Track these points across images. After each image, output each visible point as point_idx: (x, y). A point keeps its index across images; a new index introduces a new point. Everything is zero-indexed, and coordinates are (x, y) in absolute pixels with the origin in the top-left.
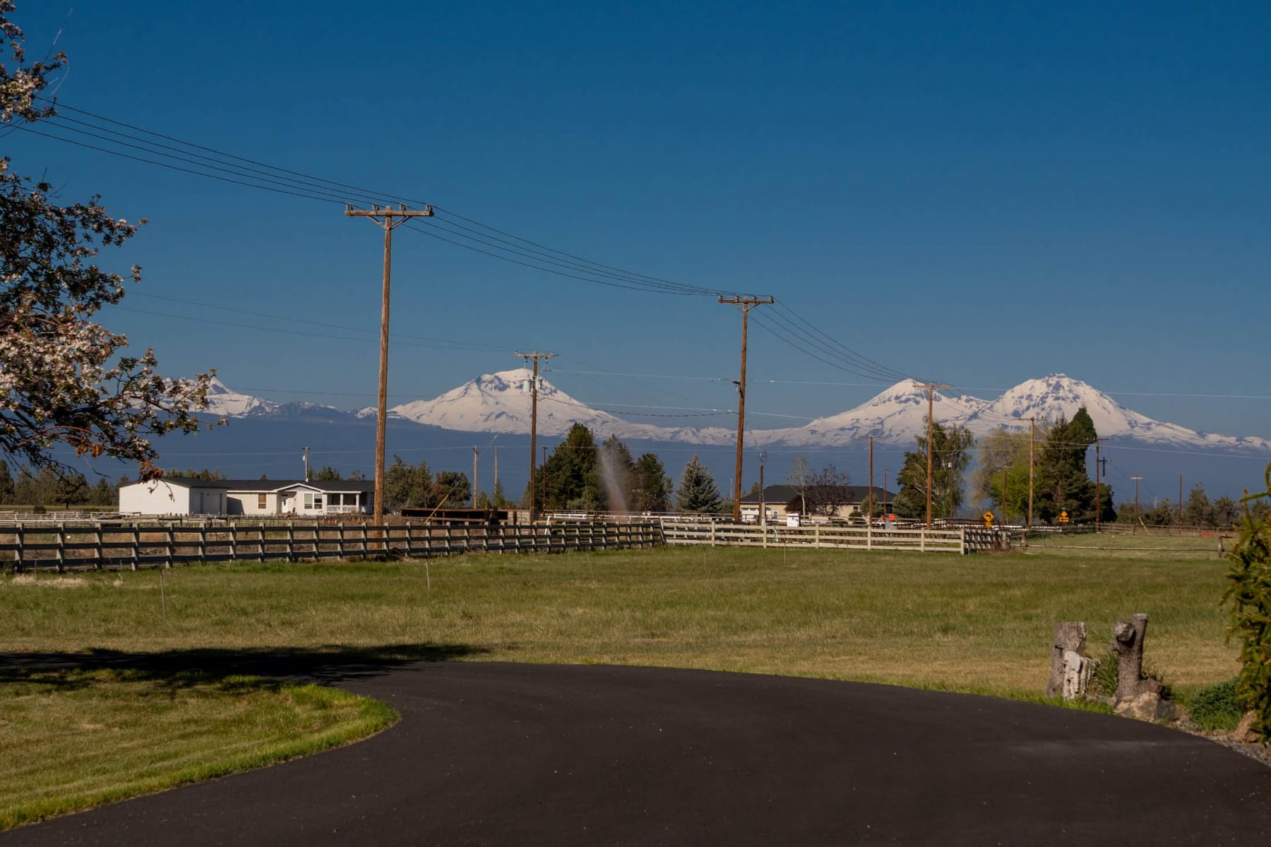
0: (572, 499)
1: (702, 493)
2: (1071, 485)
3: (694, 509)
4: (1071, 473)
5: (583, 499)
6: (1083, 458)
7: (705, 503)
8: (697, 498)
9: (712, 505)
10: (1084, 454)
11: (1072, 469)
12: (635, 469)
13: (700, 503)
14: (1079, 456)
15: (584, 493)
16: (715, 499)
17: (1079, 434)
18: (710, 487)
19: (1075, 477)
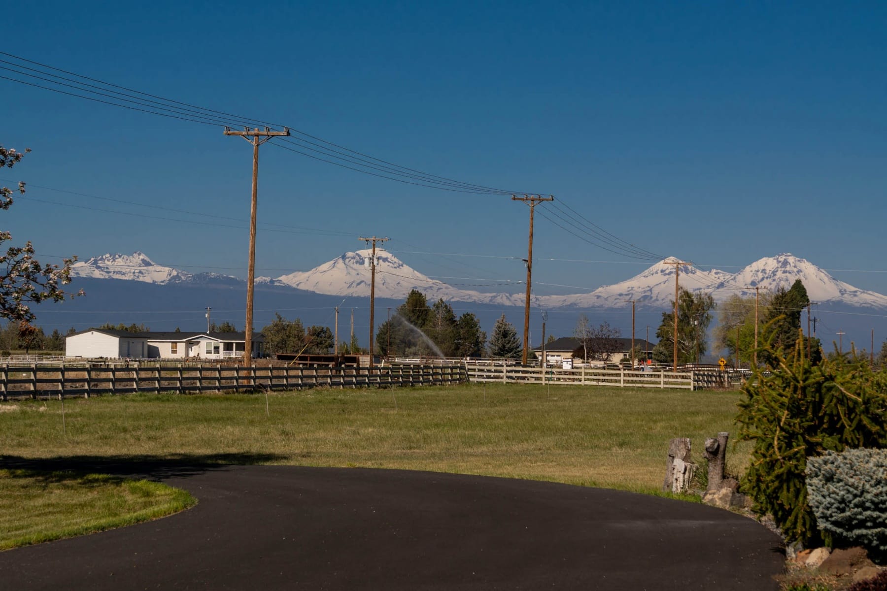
0: (409, 347)
1: (508, 343)
2: (788, 338)
3: (502, 355)
4: (789, 329)
5: (418, 347)
6: (798, 318)
7: (510, 350)
8: (504, 346)
9: (515, 353)
10: (799, 315)
11: (790, 326)
12: (457, 325)
13: (507, 350)
14: (794, 318)
15: (418, 343)
16: (518, 347)
17: (795, 299)
18: (514, 339)
19: (791, 333)
